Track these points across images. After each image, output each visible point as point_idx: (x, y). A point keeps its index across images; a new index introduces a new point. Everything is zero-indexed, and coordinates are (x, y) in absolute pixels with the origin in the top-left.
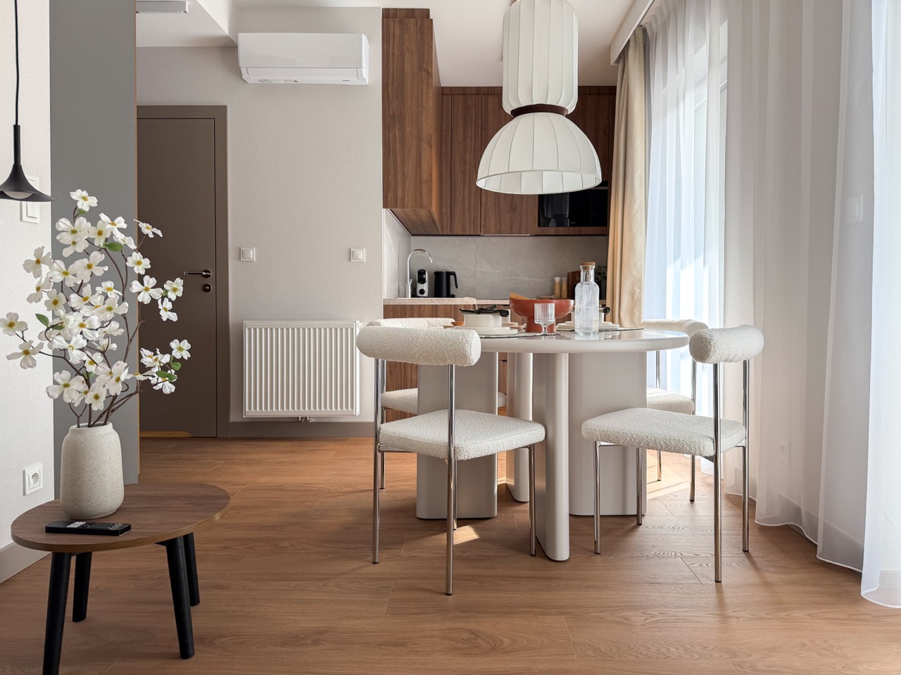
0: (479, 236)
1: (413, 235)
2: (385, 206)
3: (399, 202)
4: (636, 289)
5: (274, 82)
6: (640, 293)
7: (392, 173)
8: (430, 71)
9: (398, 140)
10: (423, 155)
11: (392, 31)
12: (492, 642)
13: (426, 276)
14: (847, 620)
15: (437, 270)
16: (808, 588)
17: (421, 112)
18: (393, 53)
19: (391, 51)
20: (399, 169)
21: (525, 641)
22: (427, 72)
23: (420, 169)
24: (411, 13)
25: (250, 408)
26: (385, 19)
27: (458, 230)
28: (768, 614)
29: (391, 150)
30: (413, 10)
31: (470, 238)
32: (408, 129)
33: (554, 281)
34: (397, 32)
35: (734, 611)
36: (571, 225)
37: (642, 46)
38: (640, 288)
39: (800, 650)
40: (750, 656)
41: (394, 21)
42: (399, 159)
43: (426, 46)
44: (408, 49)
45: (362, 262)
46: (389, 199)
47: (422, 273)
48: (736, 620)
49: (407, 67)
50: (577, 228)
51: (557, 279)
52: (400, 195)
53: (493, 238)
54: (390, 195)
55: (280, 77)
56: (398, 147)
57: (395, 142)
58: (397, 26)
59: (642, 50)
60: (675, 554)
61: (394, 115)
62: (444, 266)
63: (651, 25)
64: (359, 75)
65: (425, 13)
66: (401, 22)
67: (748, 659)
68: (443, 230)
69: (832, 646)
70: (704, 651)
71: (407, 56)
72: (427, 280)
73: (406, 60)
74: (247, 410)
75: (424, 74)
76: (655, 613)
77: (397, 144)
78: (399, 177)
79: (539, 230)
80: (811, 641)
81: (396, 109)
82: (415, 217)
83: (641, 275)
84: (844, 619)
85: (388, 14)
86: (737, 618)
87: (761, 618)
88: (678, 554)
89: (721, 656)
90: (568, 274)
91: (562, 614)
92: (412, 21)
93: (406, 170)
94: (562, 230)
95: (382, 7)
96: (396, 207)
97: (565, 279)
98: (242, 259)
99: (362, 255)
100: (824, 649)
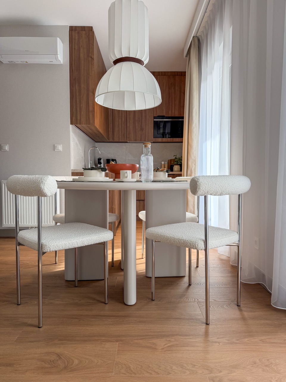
0: (127, 142)
1: (96, 142)
2: (72, 123)
3: (78, 122)
4: (193, 165)
5: (16, 63)
6: (195, 167)
7: (74, 107)
8: (93, 57)
9: (77, 91)
10: (90, 98)
11: (74, 37)
12: (66, 363)
13: (102, 161)
14: (283, 344)
15: (108, 159)
16: (263, 322)
17: (89, 77)
18: (75, 49)
19: (74, 47)
20: (78, 105)
21: (87, 362)
22: (92, 57)
23: (88, 105)
24: (83, 28)
25: (6, 222)
26: (70, 31)
27: (116, 139)
28: (237, 340)
29: (74, 96)
30: (84, 27)
31: (123, 144)
32: (82, 86)
33: (161, 164)
34: (77, 38)
35: (218, 338)
36: (169, 137)
37: (197, 46)
38: (195, 165)
39: (252, 367)
40: (221, 372)
41: (75, 32)
42: (78, 100)
43: (91, 45)
44: (82, 46)
45: (61, 151)
46: (73, 120)
47: (99, 159)
48: (218, 344)
49: (82, 55)
50: (172, 138)
51: (163, 163)
52: (79, 118)
53: (134, 144)
54: (74, 118)
55: (19, 60)
56: (77, 94)
57: (76, 92)
58: (77, 35)
59: (197, 49)
60: (195, 300)
61: (75, 79)
62: (111, 157)
63: (201, 37)
64: (56, 58)
65: (90, 29)
66: (78, 33)
67: (219, 374)
68: (109, 139)
69: (271, 363)
70: (194, 369)
71: (82, 50)
72: (102, 163)
73: (81, 52)
74: (4, 223)
75: (90, 59)
76: (173, 340)
77: (77, 93)
78: (78, 109)
79: (154, 140)
80: (259, 360)
81: (76, 76)
82: (91, 131)
83: (196, 159)
84: (281, 343)
85: (72, 29)
86: (219, 343)
87: (232, 343)
88: (196, 300)
89: (203, 372)
90: (168, 160)
91: (117, 341)
92: (84, 32)
93: (81, 106)
94: (164, 140)
95: (69, 26)
96: (77, 124)
97: (166, 163)
98: (2, 150)
99: (60, 148)
100: (267, 366)
